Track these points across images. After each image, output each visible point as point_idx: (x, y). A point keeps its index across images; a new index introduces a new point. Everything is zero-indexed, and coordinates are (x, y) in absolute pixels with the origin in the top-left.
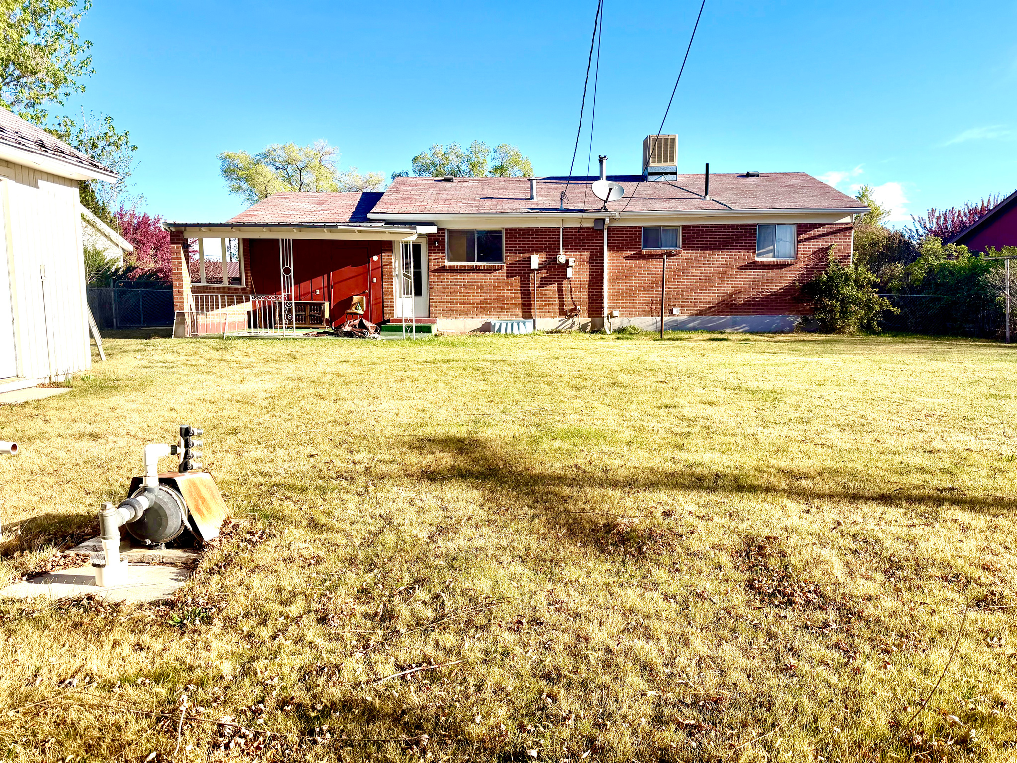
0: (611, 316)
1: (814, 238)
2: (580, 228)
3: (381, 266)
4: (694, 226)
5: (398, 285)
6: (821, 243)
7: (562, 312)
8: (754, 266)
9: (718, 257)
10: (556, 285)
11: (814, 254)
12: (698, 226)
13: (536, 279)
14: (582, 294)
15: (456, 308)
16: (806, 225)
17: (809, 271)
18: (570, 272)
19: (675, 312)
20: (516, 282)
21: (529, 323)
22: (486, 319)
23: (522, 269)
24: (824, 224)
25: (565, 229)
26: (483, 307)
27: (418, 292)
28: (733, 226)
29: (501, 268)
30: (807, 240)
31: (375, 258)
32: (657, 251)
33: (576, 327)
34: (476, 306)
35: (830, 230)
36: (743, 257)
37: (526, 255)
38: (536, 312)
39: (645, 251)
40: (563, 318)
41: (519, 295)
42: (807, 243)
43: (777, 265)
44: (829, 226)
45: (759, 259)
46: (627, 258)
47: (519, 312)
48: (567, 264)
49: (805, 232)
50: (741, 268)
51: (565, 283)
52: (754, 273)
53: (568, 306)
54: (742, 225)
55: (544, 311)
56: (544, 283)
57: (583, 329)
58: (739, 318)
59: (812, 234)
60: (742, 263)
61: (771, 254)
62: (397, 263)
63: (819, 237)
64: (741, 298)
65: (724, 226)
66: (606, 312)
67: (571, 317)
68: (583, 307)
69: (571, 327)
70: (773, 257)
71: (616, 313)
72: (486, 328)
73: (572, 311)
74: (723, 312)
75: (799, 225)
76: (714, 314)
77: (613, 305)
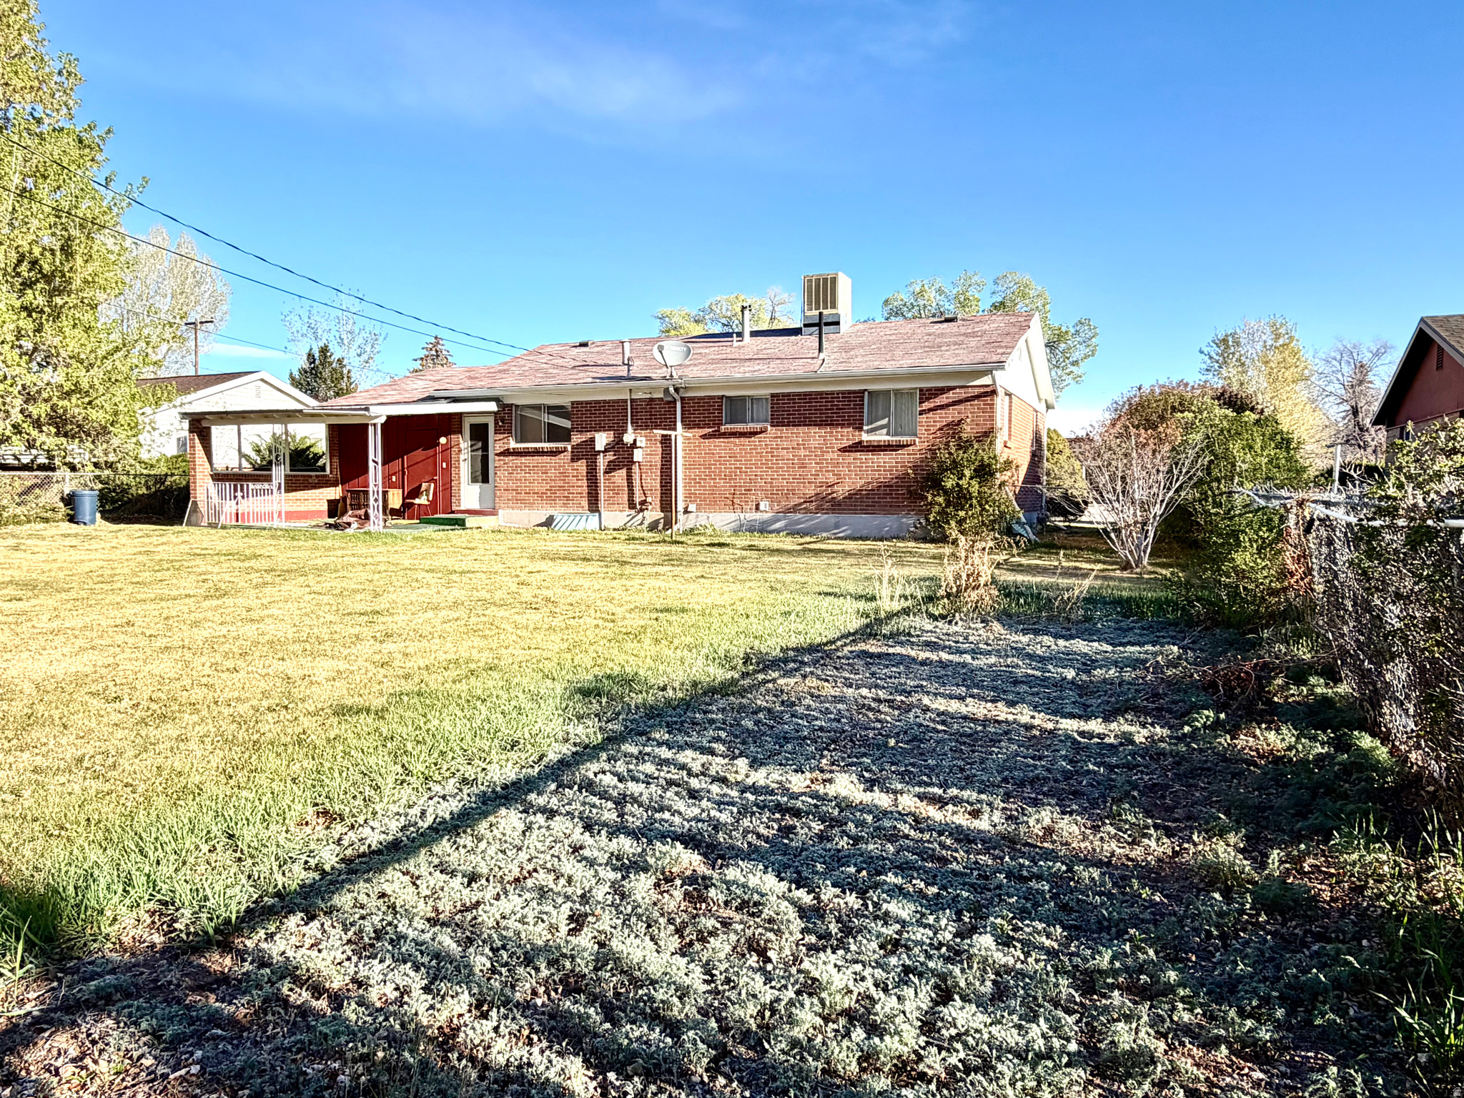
0: (686, 511)
1: (942, 407)
2: (652, 400)
3: (448, 448)
4: (784, 395)
5: (464, 469)
6: (952, 415)
7: (632, 505)
8: (858, 447)
9: (815, 436)
10: (623, 472)
11: (941, 429)
12: (788, 395)
13: (602, 462)
14: (653, 481)
15: (521, 499)
16: (929, 389)
17: (934, 453)
18: (638, 455)
19: (762, 508)
20: (582, 466)
21: (594, 519)
22: (551, 512)
23: (586, 452)
24: (954, 388)
25: (632, 401)
26: (549, 496)
27: (485, 479)
28: (832, 393)
29: (565, 450)
30: (930, 410)
31: (443, 440)
32: (739, 427)
33: (646, 523)
34: (541, 495)
35: (964, 395)
36: (846, 436)
37: (589, 435)
38: (602, 504)
39: (723, 428)
40: (633, 512)
41: (585, 483)
42: (931, 415)
43: (889, 446)
44: (962, 391)
45: (865, 437)
46: (704, 437)
47: (585, 503)
48: (634, 445)
49: (928, 399)
50: (844, 450)
51: (636, 468)
52: (862, 456)
53: (638, 498)
54: (843, 392)
55: (611, 503)
56: (611, 468)
57: (653, 527)
58: (842, 518)
59: (939, 401)
60: (846, 443)
61: (885, 431)
62: (464, 444)
63: (948, 405)
64: (841, 491)
65: (821, 393)
66: (680, 506)
67: (642, 510)
68: (654, 499)
69: (642, 524)
70: (888, 434)
71: (692, 507)
72: (549, 523)
73: (643, 503)
74: (819, 509)
75: (921, 390)
76: (807, 511)
77: (689, 497)
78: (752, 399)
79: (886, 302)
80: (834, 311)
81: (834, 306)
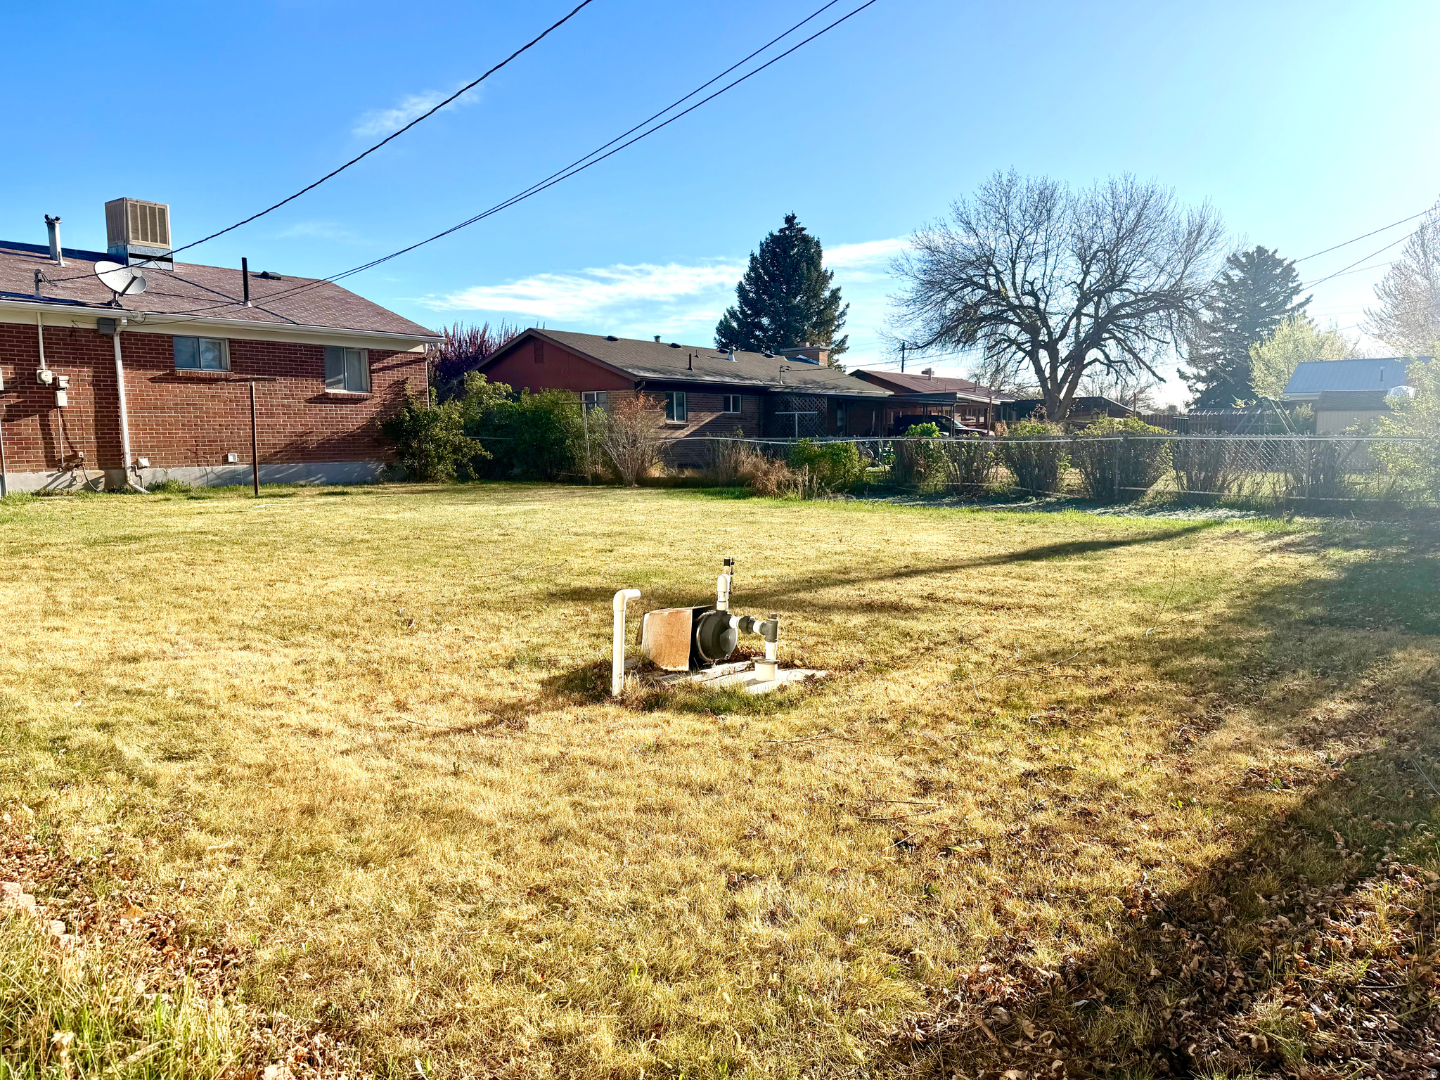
0: (138, 465)
1: (389, 368)
2: (73, 330)
4: (246, 342)
6: (396, 375)
7: (52, 462)
8: (324, 399)
9: (281, 385)
10: (37, 417)
11: (390, 387)
12: (251, 342)
14: (85, 434)
16: (378, 351)
17: (386, 408)
18: (62, 399)
19: (231, 459)
24: (397, 353)
25: (45, 328)
28: (295, 345)
30: (380, 370)
32: (197, 372)
33: (79, 485)
35: (404, 360)
36: (311, 387)
39: (181, 372)
40: (54, 471)
42: (381, 374)
43: (352, 399)
44: (403, 355)
45: (327, 390)
46: (153, 380)
48: (55, 386)
49: (378, 360)
50: (310, 401)
51: (52, 415)
52: (327, 408)
53: (62, 452)
54: (306, 346)
55: (18, 464)
56: (15, 414)
57: (90, 487)
58: (313, 466)
59: (387, 362)
60: (310, 395)
61: (343, 385)
63: (393, 367)
64: (313, 441)
65: (283, 344)
66: (129, 461)
67: (68, 469)
68: (88, 454)
69: (70, 485)
70: (345, 388)
71: (144, 462)
73: (68, 459)
74: (290, 459)
75: (370, 351)
76: (282, 461)
77: (137, 452)
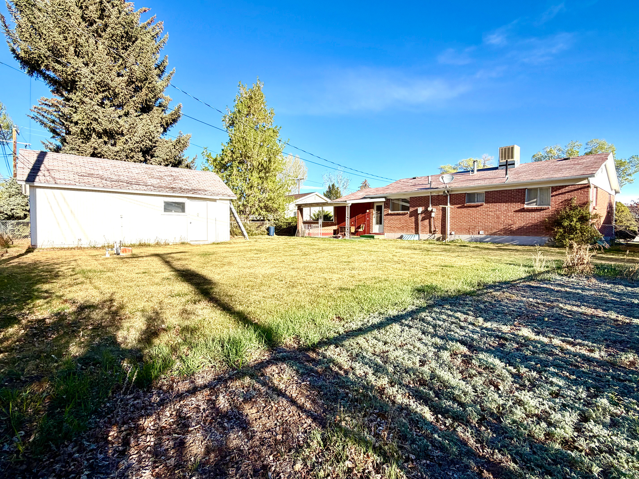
0: (451, 234)
1: (562, 194)
2: (439, 195)
3: (369, 213)
4: (491, 192)
5: (374, 220)
6: (567, 196)
7: (430, 232)
8: (523, 210)
9: (504, 206)
10: (428, 220)
11: (562, 202)
12: (493, 191)
13: (420, 217)
14: (439, 224)
15: (392, 229)
16: (556, 187)
17: (557, 211)
18: (433, 215)
19: (481, 233)
20: (413, 219)
21: (417, 237)
22: (402, 234)
23: (415, 214)
24: (566, 186)
25: (431, 196)
26: (401, 229)
27: (381, 223)
28: (511, 190)
29: (407, 213)
30: (556, 195)
31: (368, 211)
32: (472, 204)
33: (436, 238)
34: (399, 228)
35: (574, 188)
36: (518, 206)
37: (416, 208)
38: (420, 232)
39: (465, 205)
40: (431, 234)
41: (414, 224)
42: (557, 197)
43: (538, 209)
44: (572, 187)
45: (526, 206)
46: (458, 208)
47: (414, 231)
48: (432, 211)
49: (555, 191)
50: (516, 211)
51: (432, 219)
52: (524, 214)
53: (433, 229)
54: (516, 190)
55: (423, 231)
56: (423, 219)
57: (438, 239)
58: (515, 237)
59: (560, 191)
60: (517, 209)
61: (535, 204)
62: (374, 212)
63: (565, 193)
64: (515, 227)
65: (506, 190)
66: (449, 232)
67: (434, 234)
68: (439, 230)
69: (434, 238)
70: (536, 205)
71: (453, 233)
72: (401, 237)
73: (435, 231)
74: (505, 234)
75: (552, 187)
76: (500, 234)
77: (452, 229)
78: (478, 194)
79: (534, 156)
80: (512, 160)
81: (512, 157)
